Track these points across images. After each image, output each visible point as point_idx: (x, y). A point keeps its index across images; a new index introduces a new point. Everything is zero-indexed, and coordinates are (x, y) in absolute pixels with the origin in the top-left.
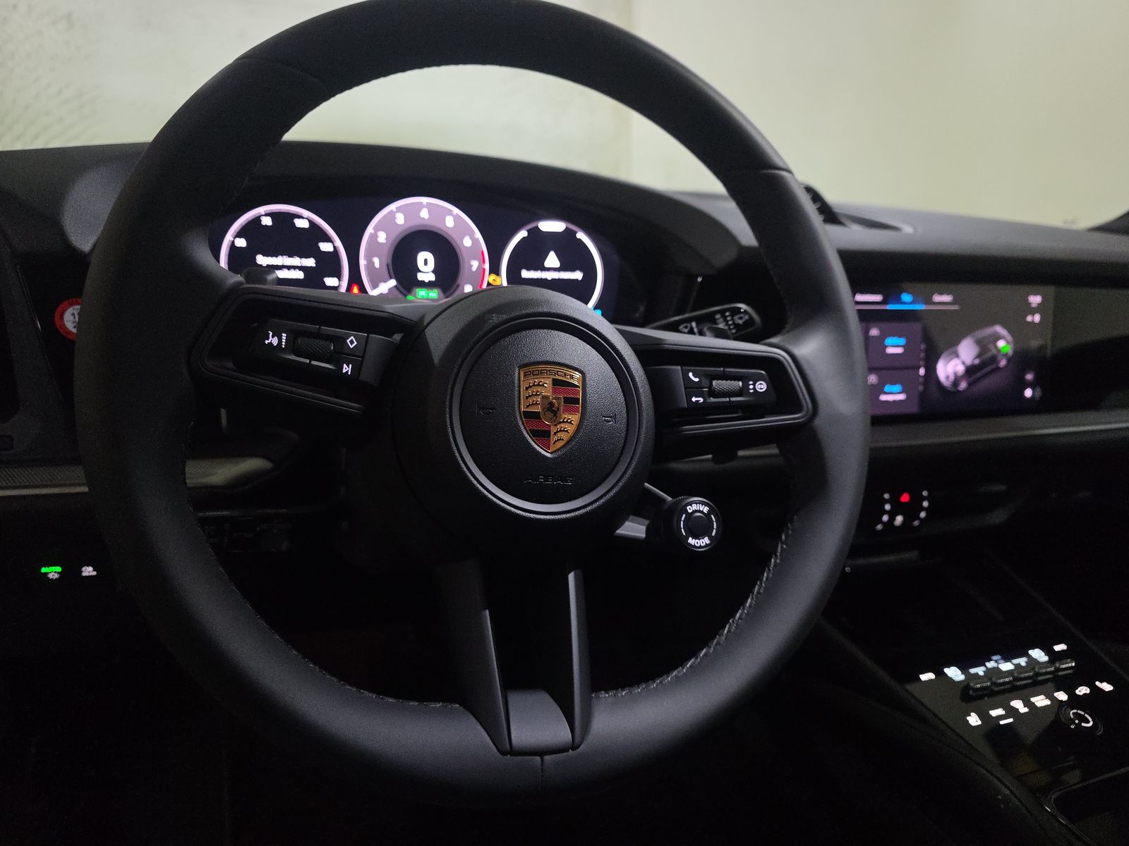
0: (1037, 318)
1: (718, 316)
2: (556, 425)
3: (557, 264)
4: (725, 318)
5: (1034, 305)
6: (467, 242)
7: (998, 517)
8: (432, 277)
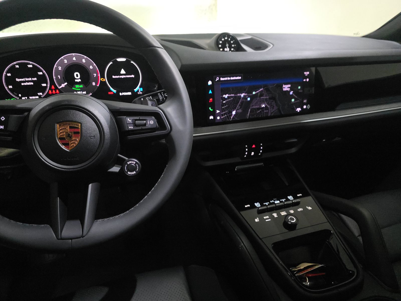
0: (308, 80)
1: (159, 94)
2: (71, 141)
3: (124, 73)
4: (161, 94)
5: (306, 75)
6: (91, 67)
7: (293, 150)
8: (80, 80)
